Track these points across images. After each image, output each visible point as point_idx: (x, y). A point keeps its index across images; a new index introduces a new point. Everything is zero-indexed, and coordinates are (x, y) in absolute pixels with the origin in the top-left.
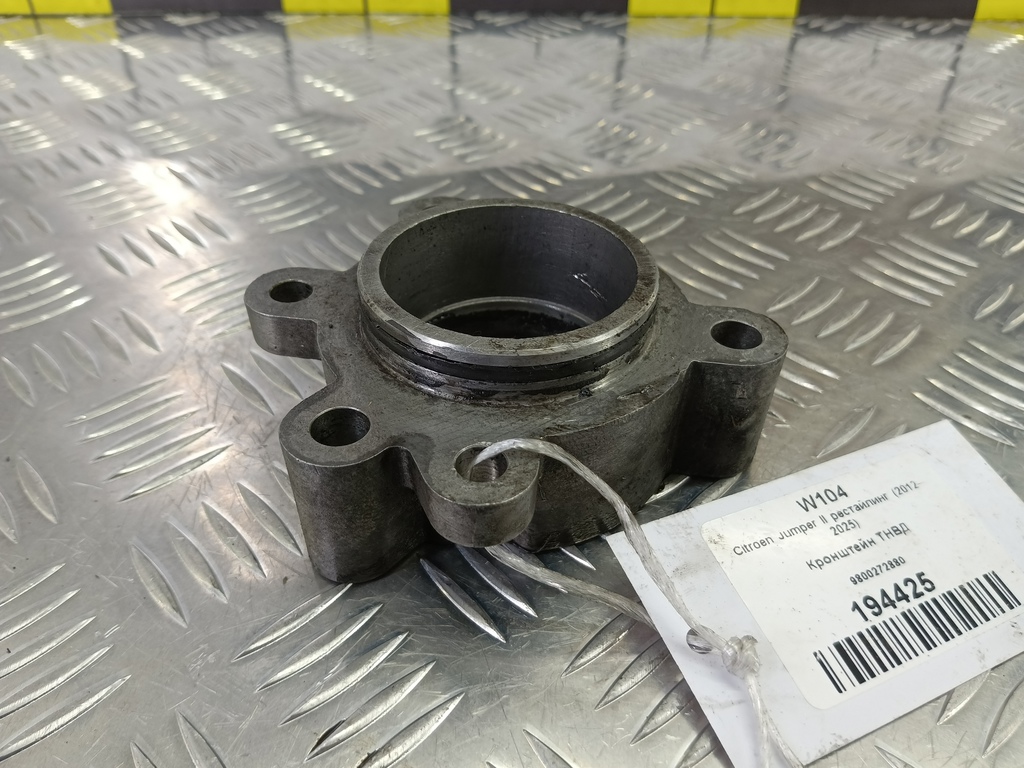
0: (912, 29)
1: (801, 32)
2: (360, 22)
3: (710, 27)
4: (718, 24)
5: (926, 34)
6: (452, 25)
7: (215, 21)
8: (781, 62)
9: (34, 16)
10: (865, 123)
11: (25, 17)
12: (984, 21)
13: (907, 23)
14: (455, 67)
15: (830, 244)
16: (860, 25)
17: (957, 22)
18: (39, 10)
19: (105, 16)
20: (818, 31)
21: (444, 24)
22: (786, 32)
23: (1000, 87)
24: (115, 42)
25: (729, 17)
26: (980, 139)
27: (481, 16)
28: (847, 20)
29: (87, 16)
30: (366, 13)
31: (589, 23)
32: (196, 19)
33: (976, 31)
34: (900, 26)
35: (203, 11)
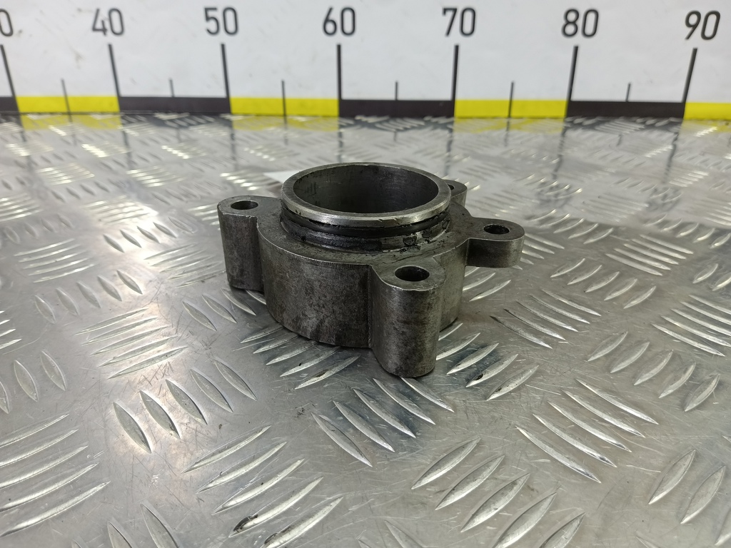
0: (644, 123)
1: (569, 125)
2: (281, 120)
3: (508, 123)
4: (513, 122)
5: (652, 127)
6: (339, 121)
7: (186, 117)
8: (557, 142)
9: (69, 114)
10: (612, 174)
11: (63, 114)
12: (691, 120)
13: (639, 120)
14: (341, 144)
15: (591, 241)
16: (608, 121)
17: (672, 120)
18: (73, 109)
19: (115, 114)
20: (580, 125)
21: (336, 121)
22: (560, 125)
23: (703, 155)
24: (121, 127)
25: (521, 118)
26: (691, 183)
27: (358, 118)
28: (598, 119)
29: (102, 113)
30: (285, 115)
31: (429, 121)
32: (173, 116)
33: (686, 125)
34: (635, 122)
35: (179, 112)
